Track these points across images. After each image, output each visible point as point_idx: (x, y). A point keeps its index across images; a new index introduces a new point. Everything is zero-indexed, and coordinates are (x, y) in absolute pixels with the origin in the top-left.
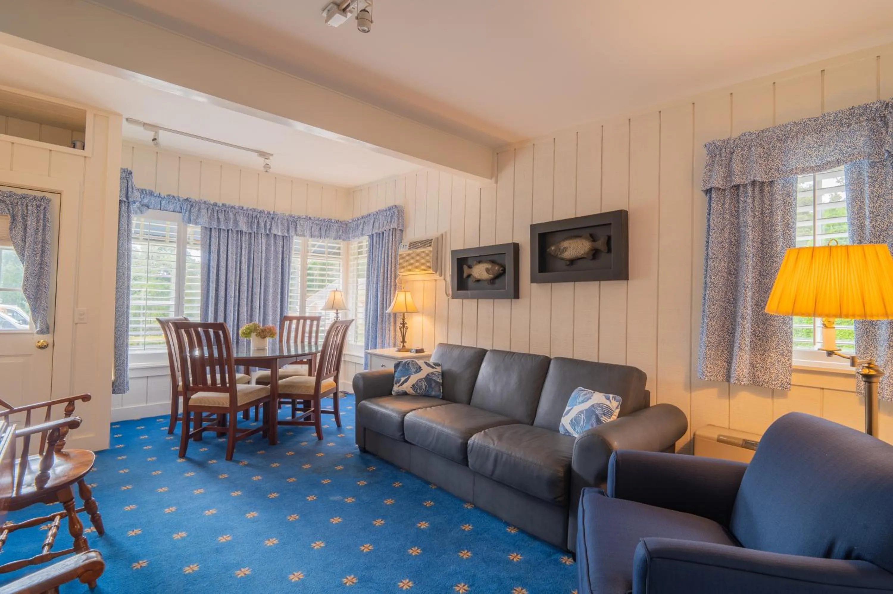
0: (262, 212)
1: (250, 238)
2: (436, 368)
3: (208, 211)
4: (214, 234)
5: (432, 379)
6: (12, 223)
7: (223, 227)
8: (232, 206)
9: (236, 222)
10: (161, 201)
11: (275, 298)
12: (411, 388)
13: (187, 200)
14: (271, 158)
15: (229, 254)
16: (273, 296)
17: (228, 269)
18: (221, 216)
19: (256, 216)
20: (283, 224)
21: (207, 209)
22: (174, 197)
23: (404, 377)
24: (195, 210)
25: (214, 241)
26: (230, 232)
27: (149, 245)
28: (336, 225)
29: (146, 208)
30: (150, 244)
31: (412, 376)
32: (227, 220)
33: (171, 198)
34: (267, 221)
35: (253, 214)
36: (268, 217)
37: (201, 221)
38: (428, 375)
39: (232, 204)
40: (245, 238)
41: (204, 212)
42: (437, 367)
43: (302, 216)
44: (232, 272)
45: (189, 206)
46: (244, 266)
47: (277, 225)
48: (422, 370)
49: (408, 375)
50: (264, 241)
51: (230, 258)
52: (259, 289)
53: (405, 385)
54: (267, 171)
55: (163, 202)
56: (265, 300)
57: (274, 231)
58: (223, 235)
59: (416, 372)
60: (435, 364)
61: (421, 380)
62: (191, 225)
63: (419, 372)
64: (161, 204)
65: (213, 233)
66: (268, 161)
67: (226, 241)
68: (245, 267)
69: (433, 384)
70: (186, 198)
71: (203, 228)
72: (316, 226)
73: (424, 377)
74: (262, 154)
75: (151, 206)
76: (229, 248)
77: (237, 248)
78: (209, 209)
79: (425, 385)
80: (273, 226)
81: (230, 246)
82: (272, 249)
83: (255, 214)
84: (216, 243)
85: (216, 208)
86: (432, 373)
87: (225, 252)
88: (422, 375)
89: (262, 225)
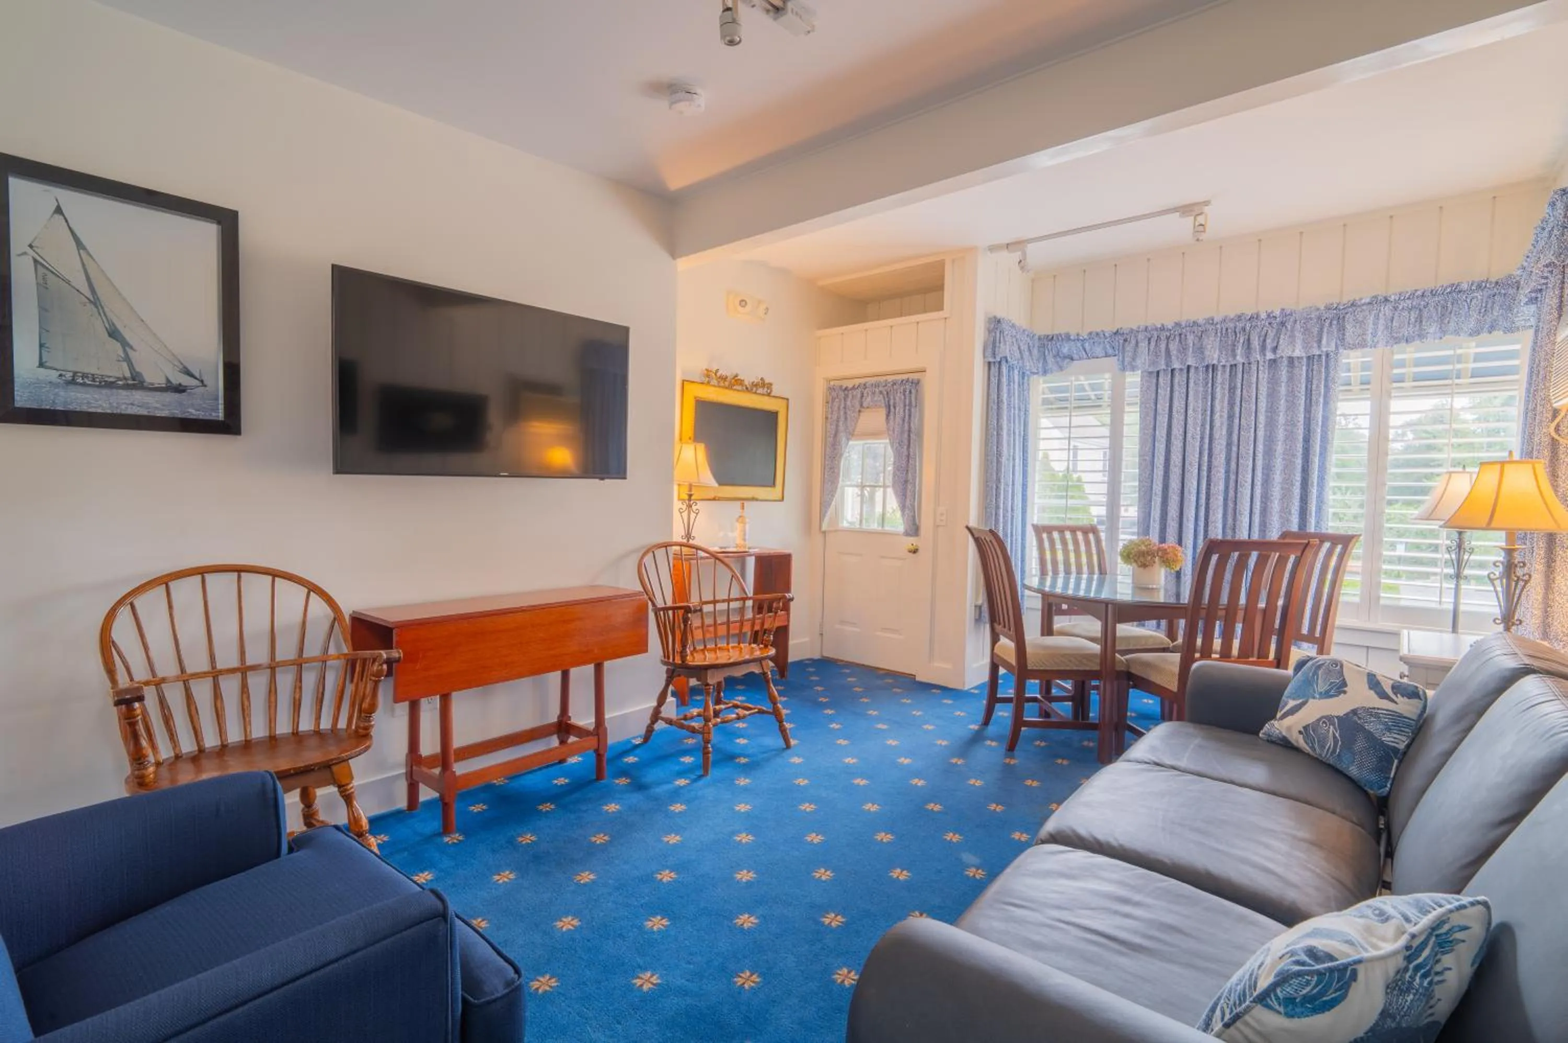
0: (1254, 318)
1: (1232, 375)
2: (1393, 701)
3: (1149, 343)
4: (1164, 380)
5: (1361, 728)
6: (888, 415)
7: (1176, 365)
8: (1194, 322)
9: (1200, 350)
10: (1082, 345)
11: (1286, 495)
12: (1300, 732)
13: (1116, 333)
14: (1206, 209)
15: (1190, 412)
16: (1282, 489)
17: (1187, 440)
18: (1174, 346)
19: (1244, 329)
20: (1306, 331)
21: (1149, 340)
22: (1097, 334)
23: (1294, 699)
24: (1129, 348)
25: (1164, 393)
26: (1192, 371)
27: (1070, 416)
28: (1478, 295)
29: (1068, 360)
30: (1073, 414)
31: (1311, 701)
32: (1183, 349)
33: (1095, 336)
34: (1269, 331)
35: (1235, 328)
36: (1270, 324)
37: (1139, 362)
38: (1354, 712)
39: (1193, 318)
40: (1221, 377)
41: (1143, 345)
42: (1399, 699)
43: (1361, 299)
44: (1194, 446)
45: (1121, 342)
46: (1219, 433)
47: (1292, 337)
48: (1345, 692)
49: (1304, 696)
50: (1264, 376)
51: (1190, 421)
52: (1250, 476)
53: (1289, 721)
54: (1198, 240)
55: (1087, 345)
56: (1266, 498)
57: (1285, 351)
58: (1179, 379)
59: (1327, 695)
60: (1396, 688)
61: (1329, 719)
62: (1127, 373)
63: (1332, 696)
64: (1085, 351)
65: (1161, 380)
66: (1201, 219)
67: (1185, 390)
68: (1221, 434)
69: (1360, 744)
70: (1115, 331)
71: (1145, 374)
72: (1406, 313)
73: (1341, 713)
74: (1186, 210)
75: (1075, 356)
76: (1189, 401)
77: (1205, 398)
78: (1152, 339)
79: (1335, 737)
80: (1281, 341)
81: (1191, 398)
82: (1283, 390)
83: (1240, 325)
84: (1165, 395)
85: (1164, 335)
86: (1372, 712)
87: (1183, 411)
88: (1338, 706)
89: (1256, 343)
